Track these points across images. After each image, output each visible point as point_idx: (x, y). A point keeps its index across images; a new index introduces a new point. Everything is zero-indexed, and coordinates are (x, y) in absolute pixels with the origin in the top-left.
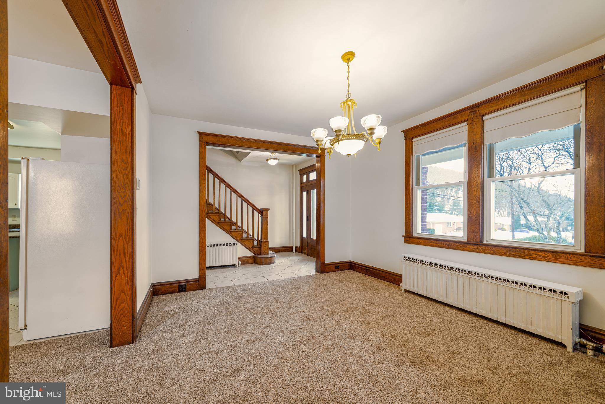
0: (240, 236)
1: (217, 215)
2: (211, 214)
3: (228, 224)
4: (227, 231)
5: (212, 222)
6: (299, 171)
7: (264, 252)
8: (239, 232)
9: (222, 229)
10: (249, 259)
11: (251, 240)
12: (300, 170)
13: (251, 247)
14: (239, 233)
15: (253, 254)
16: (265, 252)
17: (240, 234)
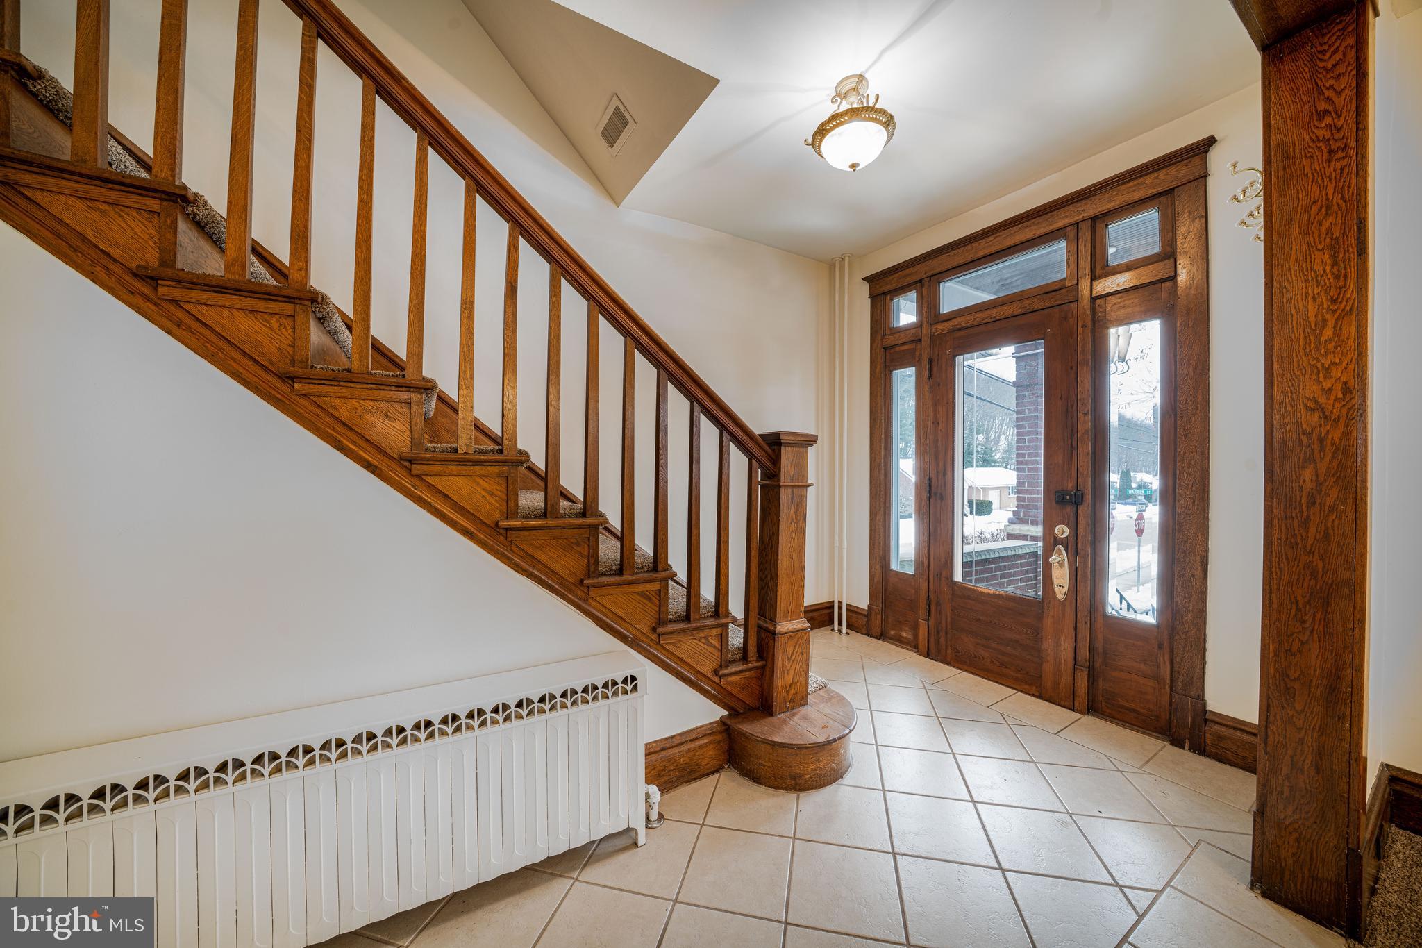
0: (652, 609)
1: (493, 470)
2: (443, 462)
3: (569, 532)
4: (562, 581)
5: (453, 524)
6: (868, 282)
7: (788, 692)
8: (640, 588)
9: (530, 576)
10: (700, 747)
11: (715, 631)
12: (868, 279)
13: (716, 672)
14: (642, 594)
15: (719, 713)
16: (792, 692)
17: (649, 599)
